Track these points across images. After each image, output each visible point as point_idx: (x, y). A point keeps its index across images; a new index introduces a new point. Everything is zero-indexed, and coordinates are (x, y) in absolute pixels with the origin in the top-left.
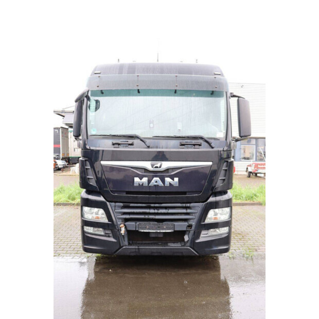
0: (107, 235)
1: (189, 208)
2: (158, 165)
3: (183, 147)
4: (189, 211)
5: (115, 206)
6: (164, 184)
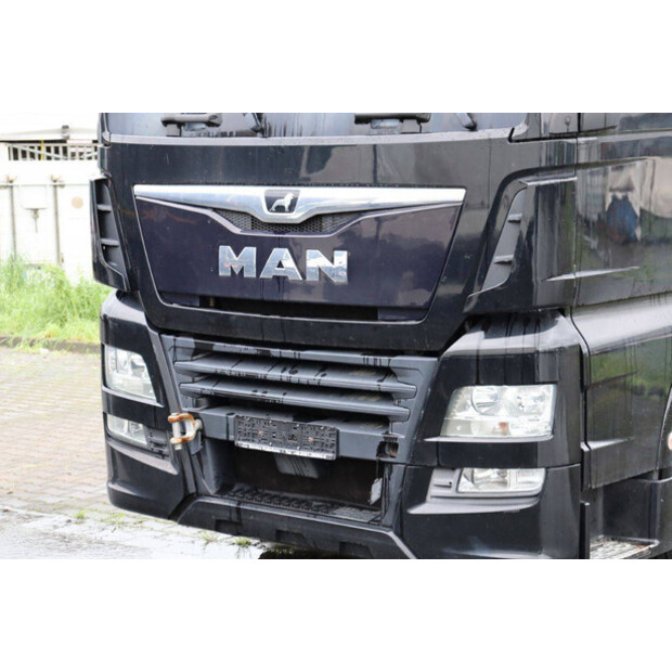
1: (386, 372)
2: (286, 202)
3: (367, 127)
5: (175, 347)
6: (304, 276)
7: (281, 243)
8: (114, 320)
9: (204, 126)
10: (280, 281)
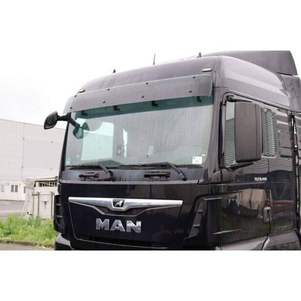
2: (120, 203)
3: (148, 178)
6: (126, 230)
7: (118, 218)
8: (60, 244)
9: (93, 177)
10: (117, 231)
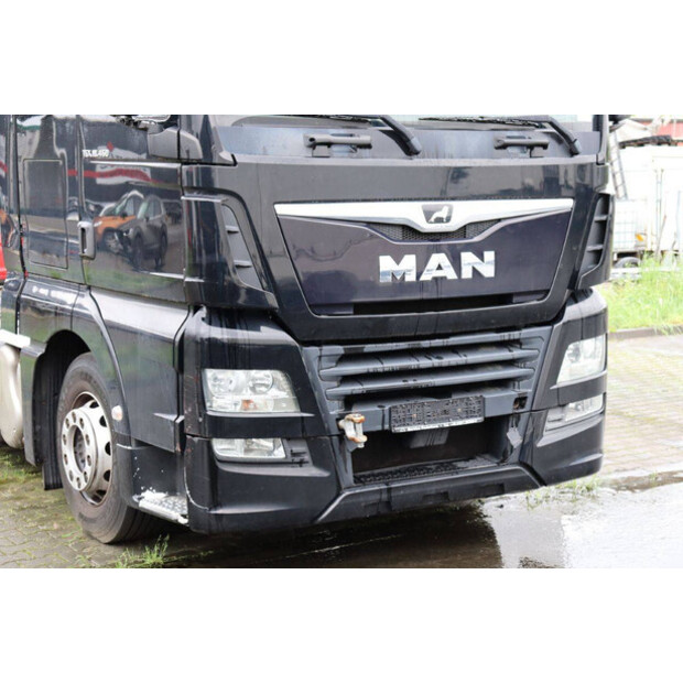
0: (297, 459)
1: (517, 343)
2: (443, 214)
4: (517, 353)
5: (320, 357)
6: (459, 275)
7: (438, 250)
10: (438, 281)
